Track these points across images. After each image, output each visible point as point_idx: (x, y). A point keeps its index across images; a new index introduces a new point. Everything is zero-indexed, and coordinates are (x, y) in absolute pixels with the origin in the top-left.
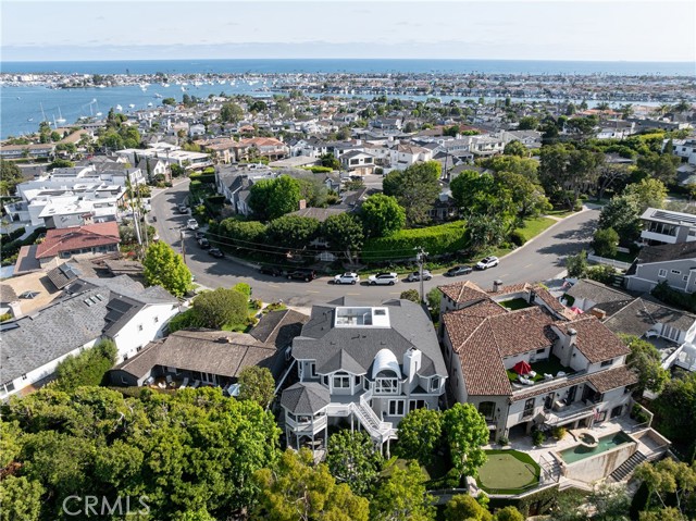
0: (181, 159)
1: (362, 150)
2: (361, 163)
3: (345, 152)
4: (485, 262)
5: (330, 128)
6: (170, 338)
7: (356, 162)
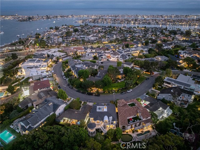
0: (59, 55)
1: (104, 54)
2: (103, 58)
3: (99, 55)
4: (129, 91)
5: (96, 38)
6: (66, 112)
7: (102, 58)
